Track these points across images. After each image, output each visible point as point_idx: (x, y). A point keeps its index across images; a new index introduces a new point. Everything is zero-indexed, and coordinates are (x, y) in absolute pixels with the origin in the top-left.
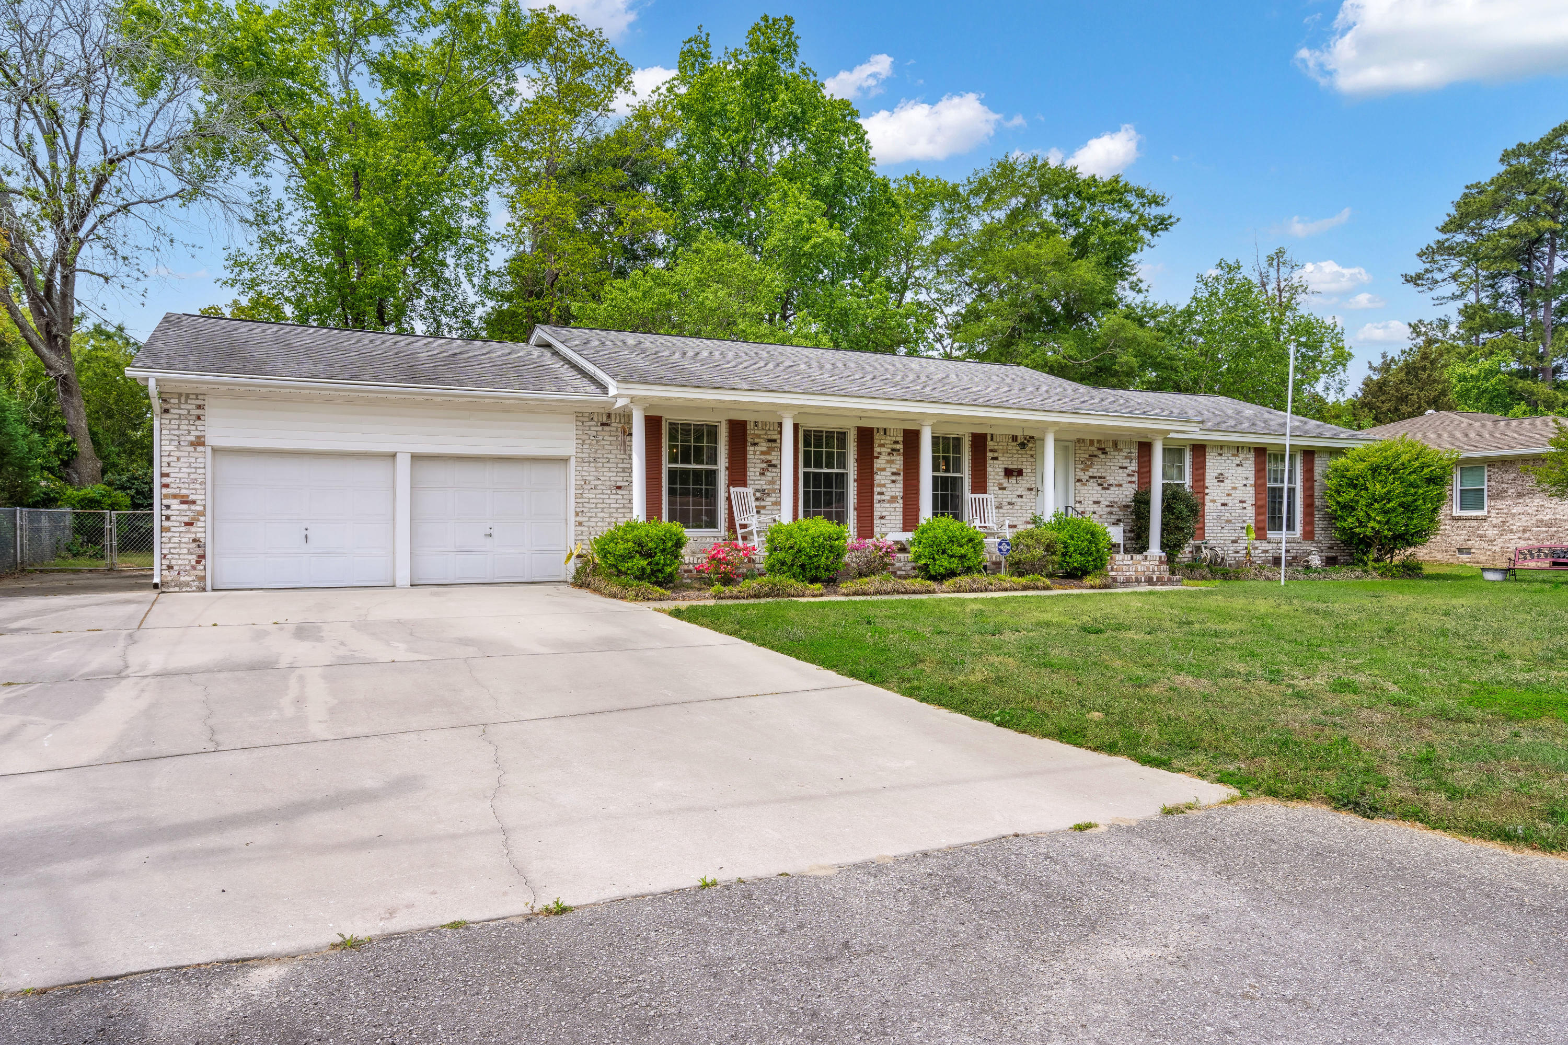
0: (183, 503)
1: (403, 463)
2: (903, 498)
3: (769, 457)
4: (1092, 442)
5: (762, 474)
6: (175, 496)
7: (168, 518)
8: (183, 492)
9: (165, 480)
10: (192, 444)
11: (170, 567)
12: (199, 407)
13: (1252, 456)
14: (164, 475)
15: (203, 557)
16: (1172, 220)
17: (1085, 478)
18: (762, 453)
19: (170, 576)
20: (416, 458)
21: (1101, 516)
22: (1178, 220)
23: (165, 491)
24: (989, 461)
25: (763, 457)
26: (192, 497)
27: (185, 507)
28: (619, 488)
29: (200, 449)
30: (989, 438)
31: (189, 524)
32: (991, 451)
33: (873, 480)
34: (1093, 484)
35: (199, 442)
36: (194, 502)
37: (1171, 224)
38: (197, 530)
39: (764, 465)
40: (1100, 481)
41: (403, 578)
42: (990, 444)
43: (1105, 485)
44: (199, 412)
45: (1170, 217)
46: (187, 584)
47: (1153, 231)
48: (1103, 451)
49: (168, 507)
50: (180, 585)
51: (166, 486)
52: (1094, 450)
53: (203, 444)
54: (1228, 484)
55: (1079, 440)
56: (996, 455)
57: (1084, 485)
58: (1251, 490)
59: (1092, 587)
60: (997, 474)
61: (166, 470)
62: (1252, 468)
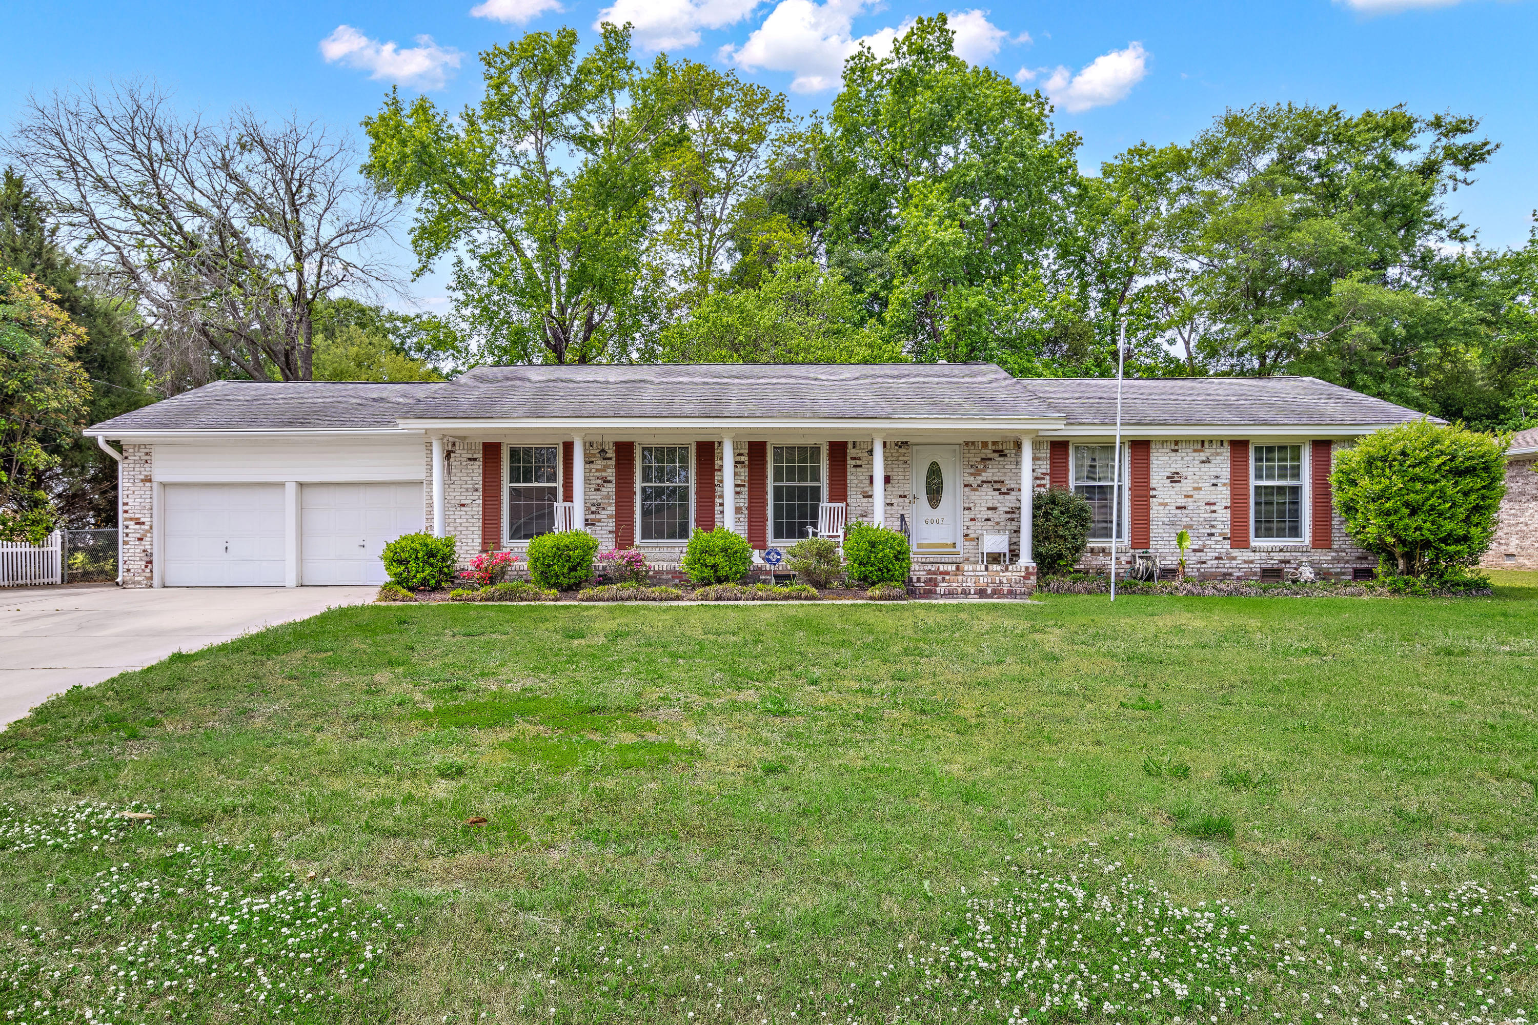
0: (137, 523)
1: (291, 490)
2: (748, 508)
3: (604, 474)
4: (985, 444)
5: (597, 490)
6: (131, 519)
7: (127, 535)
8: (137, 516)
9: (126, 508)
10: (142, 481)
11: (128, 570)
12: (147, 454)
13: (1226, 452)
14: (125, 504)
15: (151, 562)
16: (1488, 147)
17: (975, 482)
18: (597, 470)
19: (128, 577)
20: (301, 485)
21: (997, 524)
22: (1497, 146)
23: (125, 515)
24: (850, 469)
25: (598, 474)
26: (142, 520)
27: (138, 527)
28: (463, 505)
29: (148, 484)
30: (850, 446)
31: (140, 539)
32: (853, 459)
33: (714, 491)
34: (987, 490)
35: (148, 480)
36: (143, 523)
37: (1488, 153)
38: (146, 543)
39: (599, 482)
40: (996, 486)
41: (291, 580)
42: (851, 452)
43: (1004, 490)
44: (147, 458)
45: (1485, 144)
46: (139, 583)
47: (1466, 165)
48: (1002, 454)
49: (127, 527)
50: (134, 583)
51: (126, 512)
52: (988, 452)
53: (150, 481)
54: (1187, 485)
55: (967, 444)
56: (859, 462)
57: (975, 490)
58: (1227, 491)
59: (871, 598)
60: (861, 481)
61: (126, 500)
62: (1227, 464)
